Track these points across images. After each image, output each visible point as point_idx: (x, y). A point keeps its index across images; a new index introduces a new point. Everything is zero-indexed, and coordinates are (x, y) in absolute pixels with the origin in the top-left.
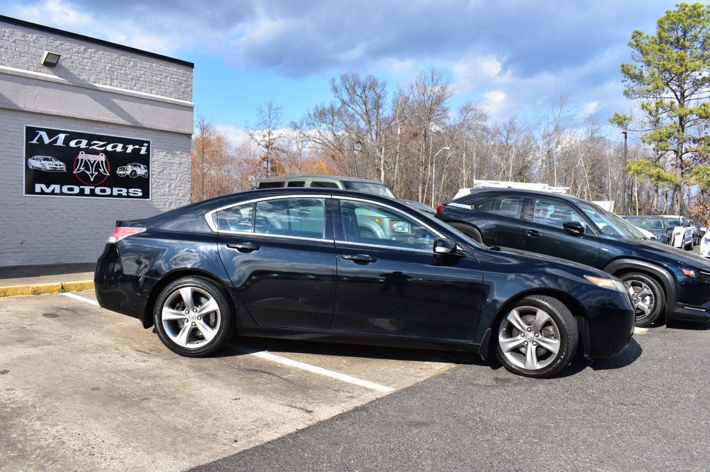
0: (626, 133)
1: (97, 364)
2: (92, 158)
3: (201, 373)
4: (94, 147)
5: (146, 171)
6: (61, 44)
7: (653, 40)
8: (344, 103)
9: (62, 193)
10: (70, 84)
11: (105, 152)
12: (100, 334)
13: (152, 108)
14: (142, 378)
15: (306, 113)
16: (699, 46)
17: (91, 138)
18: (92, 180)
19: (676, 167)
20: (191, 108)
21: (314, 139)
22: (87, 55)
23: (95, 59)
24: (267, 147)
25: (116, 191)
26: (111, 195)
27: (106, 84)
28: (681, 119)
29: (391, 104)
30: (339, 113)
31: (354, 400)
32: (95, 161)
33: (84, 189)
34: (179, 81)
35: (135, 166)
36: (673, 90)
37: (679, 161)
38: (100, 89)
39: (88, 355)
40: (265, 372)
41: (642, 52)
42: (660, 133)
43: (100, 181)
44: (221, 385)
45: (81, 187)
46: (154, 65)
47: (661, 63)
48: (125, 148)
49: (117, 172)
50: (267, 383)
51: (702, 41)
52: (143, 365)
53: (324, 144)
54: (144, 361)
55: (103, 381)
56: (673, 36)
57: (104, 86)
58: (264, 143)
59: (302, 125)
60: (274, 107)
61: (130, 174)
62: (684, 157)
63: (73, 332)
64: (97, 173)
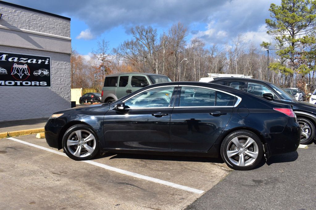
0: (268, 51)
1: (32, 184)
2: (21, 67)
3: (92, 187)
4: (21, 61)
5: (48, 73)
6: (3, 8)
7: (280, 8)
8: (137, 39)
9: (5, 85)
10: (8, 29)
11: (27, 63)
12: (31, 163)
13: (50, 40)
14: (59, 193)
15: (120, 44)
16: (300, 10)
17: (19, 56)
18: (21, 78)
19: (291, 66)
20: (70, 41)
21: (124, 56)
22: (16, 14)
23: (20, 16)
24: (103, 60)
25: (33, 83)
26: (31, 85)
27: (26, 29)
28: (293, 44)
29: (159, 39)
30: (135, 44)
31: (185, 201)
32: (22, 68)
33: (17, 83)
34: (64, 27)
35: (43, 70)
36: (289, 31)
37: (292, 63)
38: (23, 31)
39: (25, 178)
40: (129, 184)
41: (275, 14)
42: (285, 50)
43: (25, 78)
44: (106, 195)
45: (15, 82)
46: (51, 19)
47: (284, 18)
48: (37, 61)
49: (34, 73)
50: (133, 192)
51: (301, 8)
52: (58, 183)
53: (128, 58)
54: (58, 180)
55: (36, 196)
56: (288, 6)
57: (25, 30)
58: (101, 59)
59: (118, 50)
60: (105, 41)
61: (41, 74)
62: (294, 61)
63: (16, 162)
64: (23, 74)
